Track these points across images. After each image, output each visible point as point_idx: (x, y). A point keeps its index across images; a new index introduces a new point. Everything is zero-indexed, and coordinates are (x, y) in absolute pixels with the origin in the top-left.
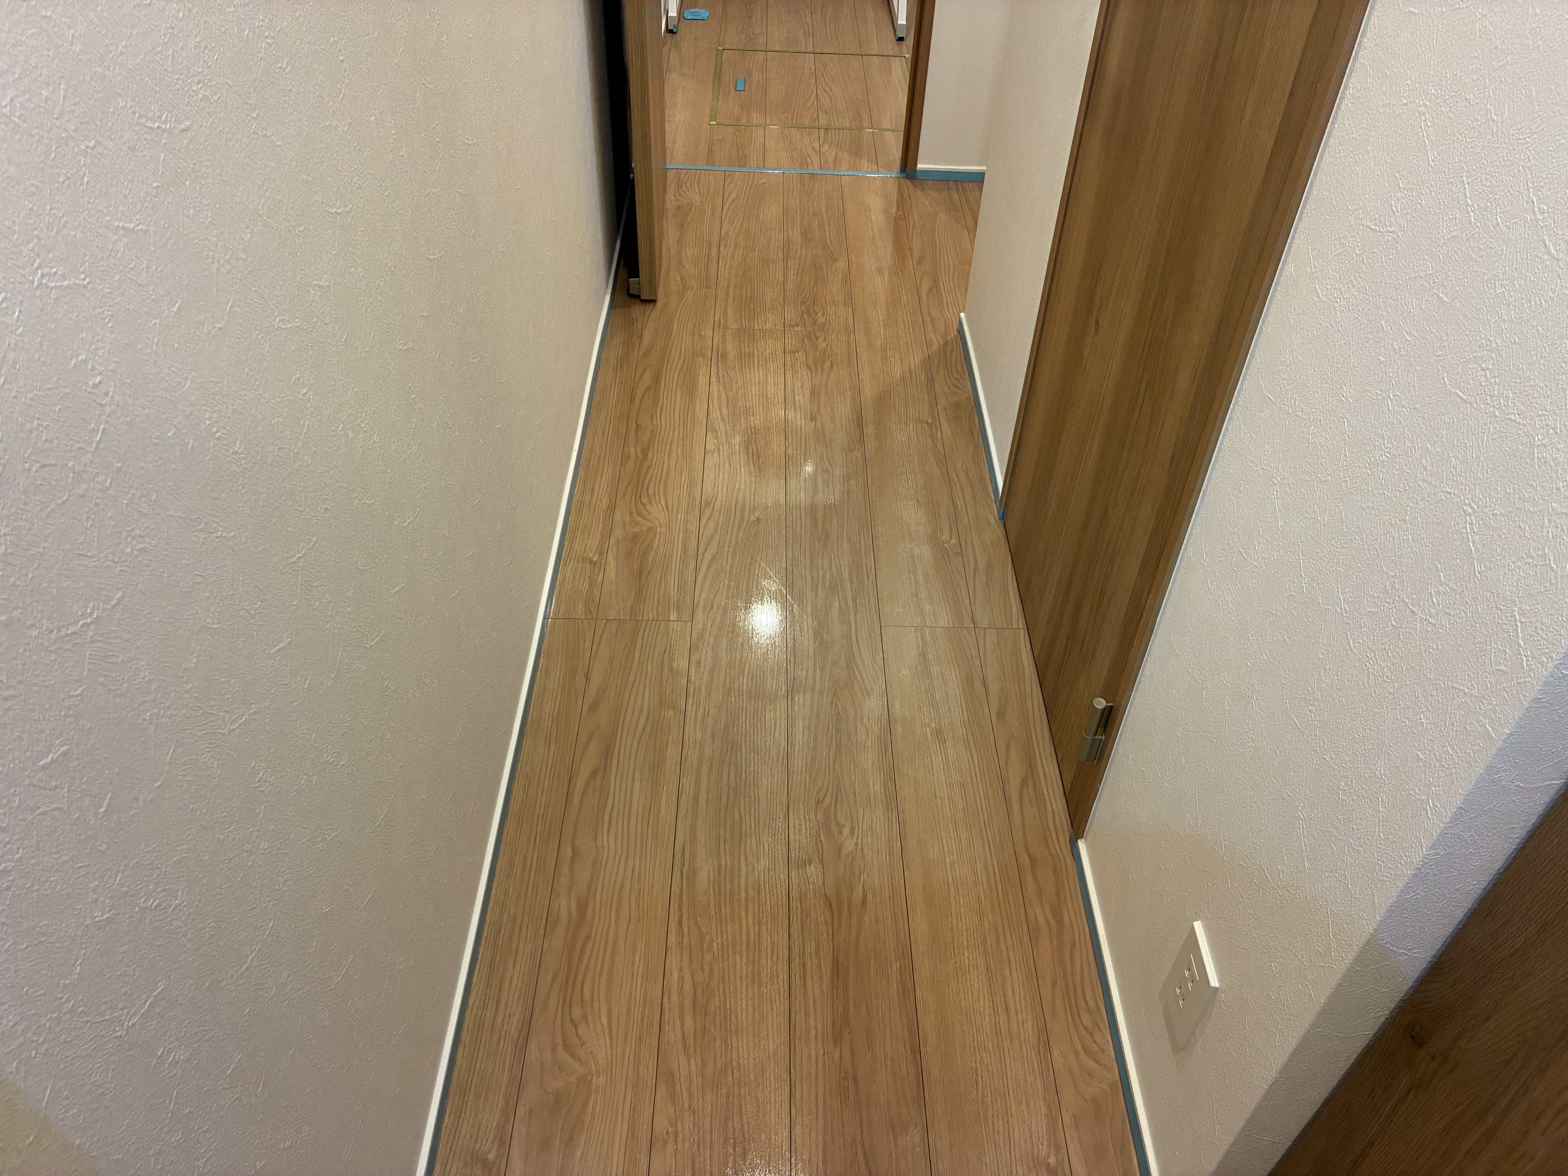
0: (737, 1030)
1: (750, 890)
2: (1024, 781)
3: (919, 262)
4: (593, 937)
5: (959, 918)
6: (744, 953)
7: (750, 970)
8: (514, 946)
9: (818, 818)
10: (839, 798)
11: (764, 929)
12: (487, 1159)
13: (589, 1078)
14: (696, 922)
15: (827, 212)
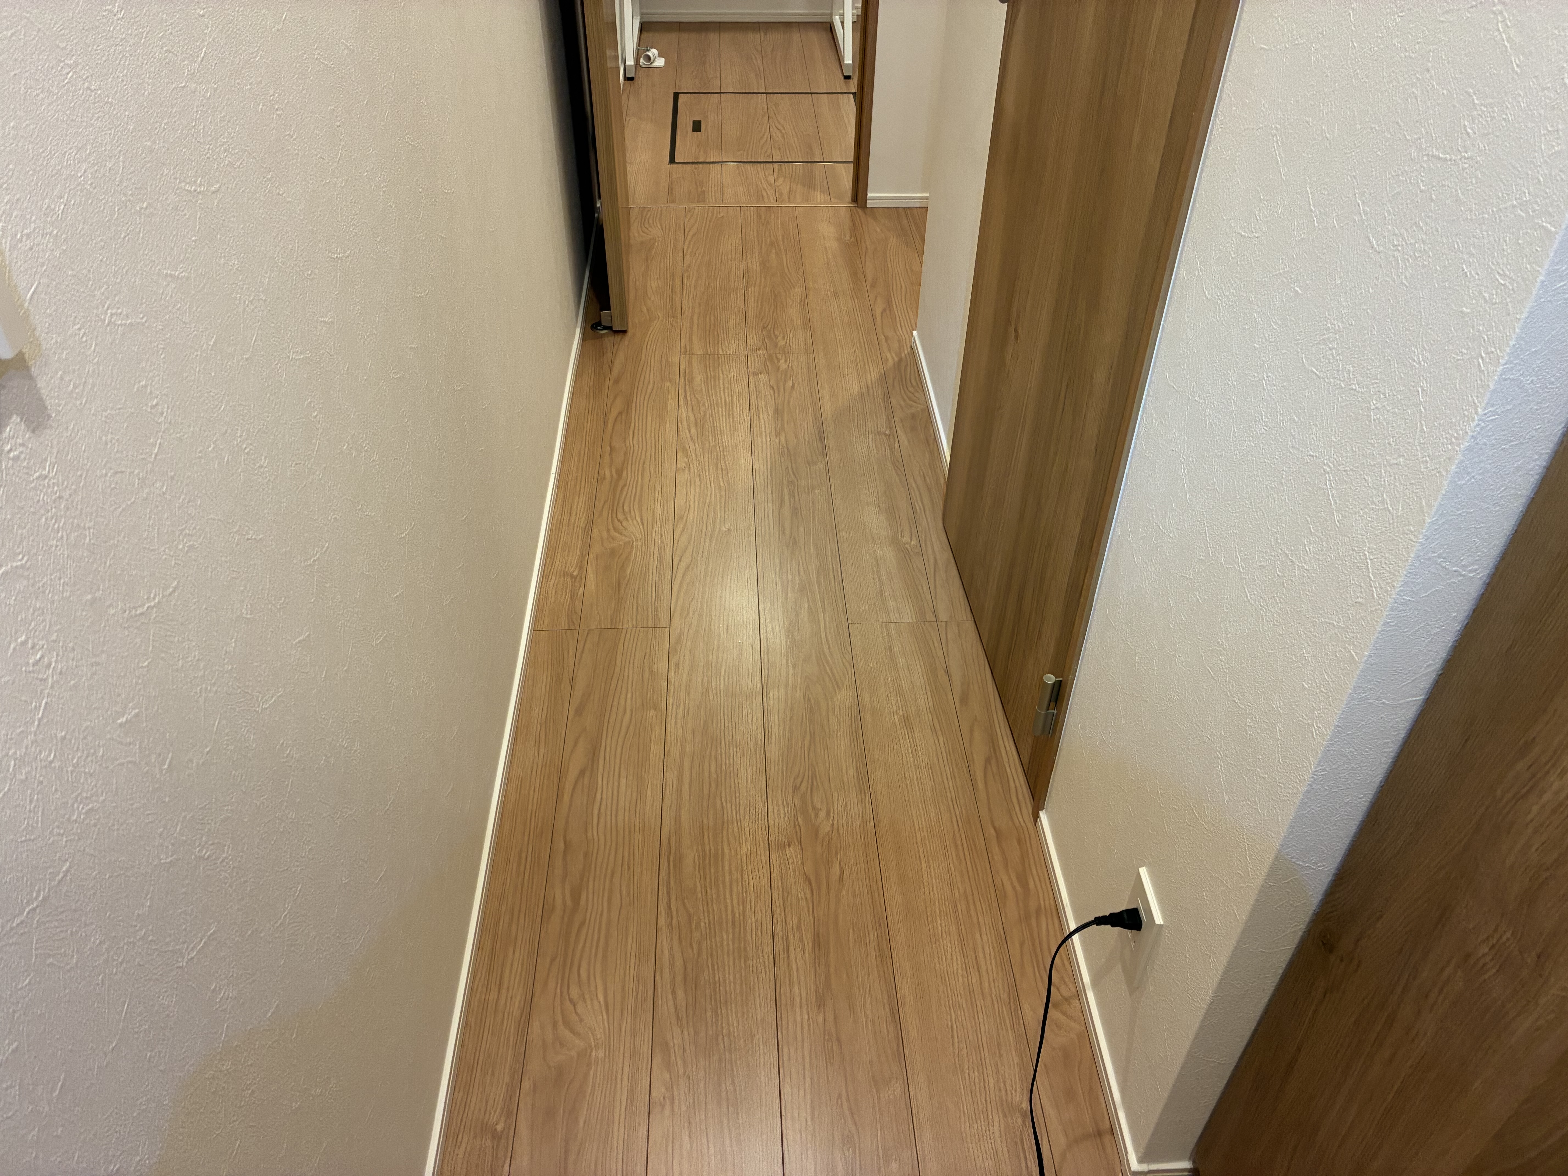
0: (726, 1002)
1: (734, 872)
2: (988, 761)
3: (873, 286)
4: (587, 921)
5: (931, 889)
6: (731, 930)
7: (736, 945)
8: (514, 934)
9: (796, 803)
10: (815, 784)
11: (748, 907)
12: (496, 1129)
13: (589, 1051)
14: (684, 904)
15: (783, 242)
